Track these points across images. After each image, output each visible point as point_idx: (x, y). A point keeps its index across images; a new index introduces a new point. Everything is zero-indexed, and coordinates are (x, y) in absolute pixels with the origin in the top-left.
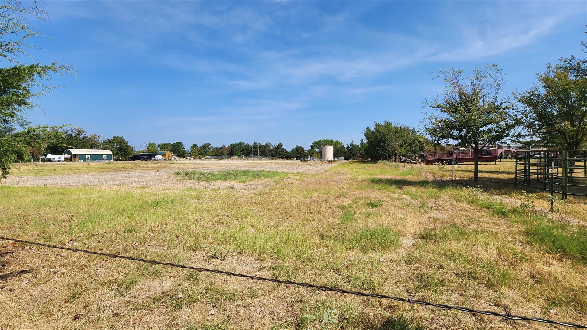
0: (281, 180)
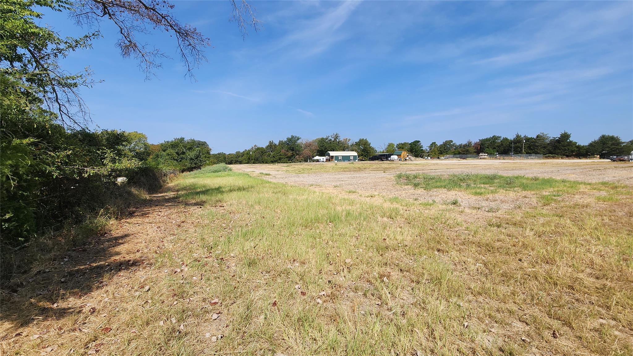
0: (558, 196)
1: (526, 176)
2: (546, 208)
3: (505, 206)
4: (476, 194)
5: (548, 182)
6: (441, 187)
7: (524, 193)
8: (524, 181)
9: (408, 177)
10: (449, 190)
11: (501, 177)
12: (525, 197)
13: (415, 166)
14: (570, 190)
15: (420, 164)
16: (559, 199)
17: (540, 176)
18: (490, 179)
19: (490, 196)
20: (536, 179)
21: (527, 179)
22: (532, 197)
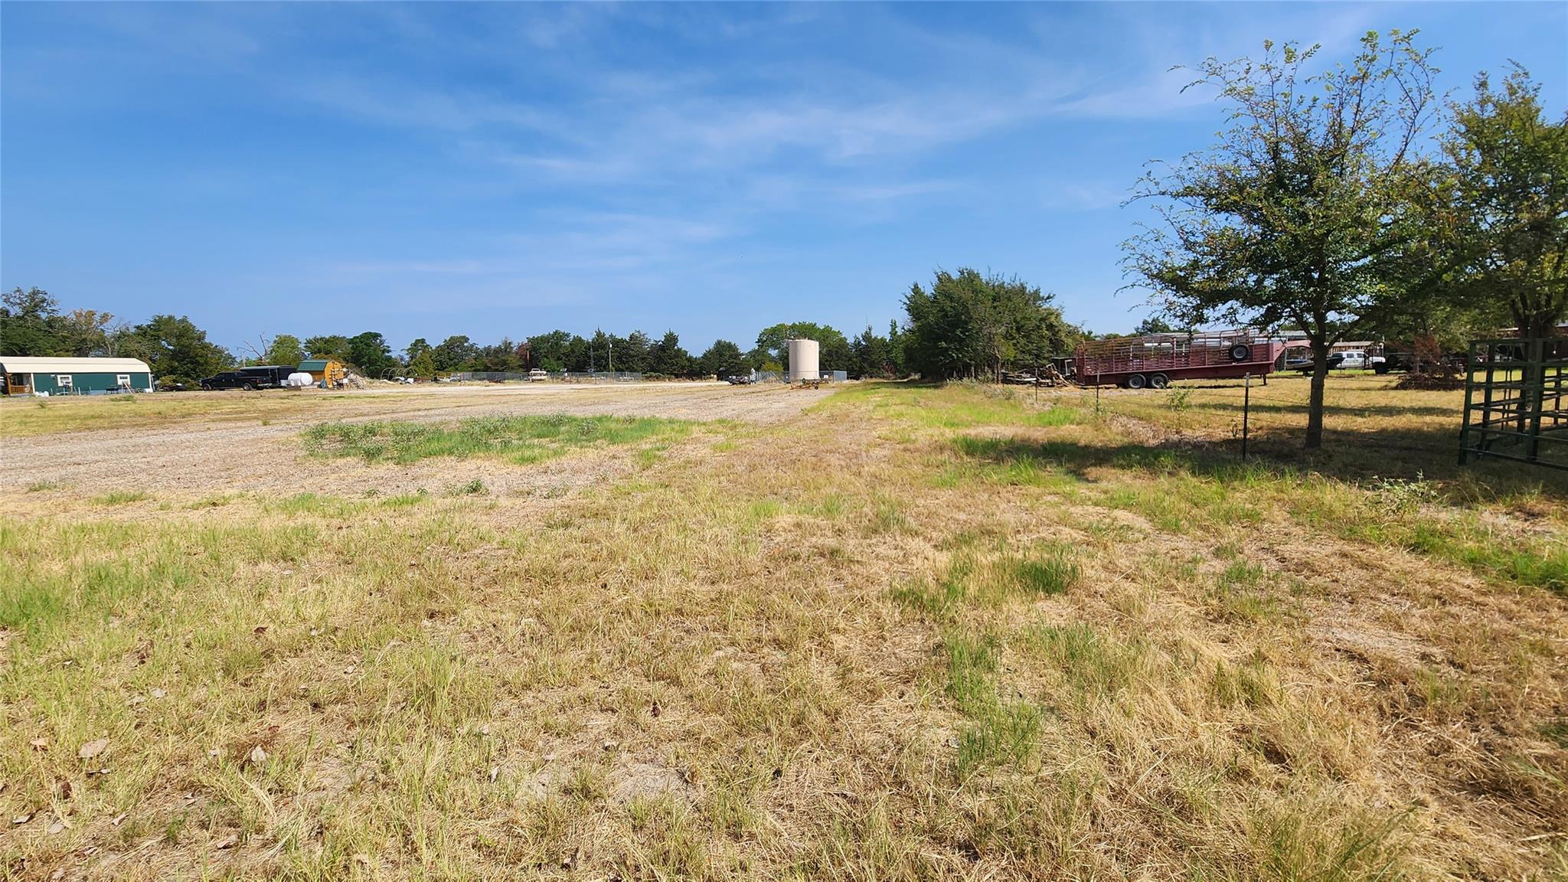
1: (615, 416)
2: (645, 473)
3: (581, 481)
4: (524, 460)
5: (648, 425)
6: (441, 452)
7: (613, 449)
8: (613, 426)
9: (346, 435)
10: (462, 457)
11: (572, 420)
12: (614, 457)
13: (370, 403)
14: (679, 437)
15: (384, 397)
16: (665, 454)
17: (638, 414)
18: (550, 426)
19: (552, 463)
20: (631, 420)
21: (617, 421)
22: (624, 455)
